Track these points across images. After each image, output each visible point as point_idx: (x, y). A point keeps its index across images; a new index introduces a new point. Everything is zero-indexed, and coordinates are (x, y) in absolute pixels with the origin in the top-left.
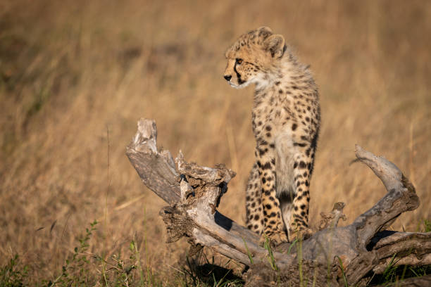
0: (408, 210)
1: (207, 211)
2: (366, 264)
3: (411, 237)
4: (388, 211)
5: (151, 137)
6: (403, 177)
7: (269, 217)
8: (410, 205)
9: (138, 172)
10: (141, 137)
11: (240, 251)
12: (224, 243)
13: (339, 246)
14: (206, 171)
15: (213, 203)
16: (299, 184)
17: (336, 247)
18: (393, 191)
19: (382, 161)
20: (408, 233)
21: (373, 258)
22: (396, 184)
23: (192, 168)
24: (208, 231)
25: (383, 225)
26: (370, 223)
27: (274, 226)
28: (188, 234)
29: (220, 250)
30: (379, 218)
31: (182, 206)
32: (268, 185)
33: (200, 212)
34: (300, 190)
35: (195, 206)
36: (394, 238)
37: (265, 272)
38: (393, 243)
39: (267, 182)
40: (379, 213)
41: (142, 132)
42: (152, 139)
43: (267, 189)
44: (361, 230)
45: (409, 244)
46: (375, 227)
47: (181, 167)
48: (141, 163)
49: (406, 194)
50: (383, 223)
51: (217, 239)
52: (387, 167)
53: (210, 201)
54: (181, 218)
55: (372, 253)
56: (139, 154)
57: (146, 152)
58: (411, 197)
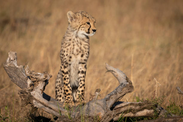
0: (129, 92)
1: (39, 93)
2: (110, 116)
3: (131, 104)
4: (120, 92)
5: (14, 59)
6: (127, 78)
7: (67, 95)
8: (130, 90)
9: (9, 75)
10: (10, 59)
11: (54, 110)
12: (47, 107)
14: (39, 75)
15: (42, 89)
16: (81, 81)
17: (97, 108)
18: (122, 84)
19: (117, 71)
20: (129, 103)
21: (113, 114)
22: (124, 81)
23: (33, 73)
24: (40, 102)
26: (112, 98)
27: (69, 99)
28: (31, 103)
29: (45, 110)
30: (116, 96)
31: (28, 90)
32: (67, 81)
33: (36, 93)
34: (81, 83)
35: (34, 90)
36: (123, 105)
37: (65, 120)
38: (122, 107)
39: (67, 80)
40: (116, 93)
41: (10, 57)
42: (15, 61)
43: (66, 83)
44: (108, 101)
45: (129, 107)
46: (114, 100)
47: (28, 73)
48: (10, 71)
49: (128, 85)
50: (117, 98)
51: (44, 105)
52: (120, 73)
53: (40, 88)
54: (27, 96)
55: (113, 111)
56: (9, 67)
57: (12, 66)
58: (130, 87)
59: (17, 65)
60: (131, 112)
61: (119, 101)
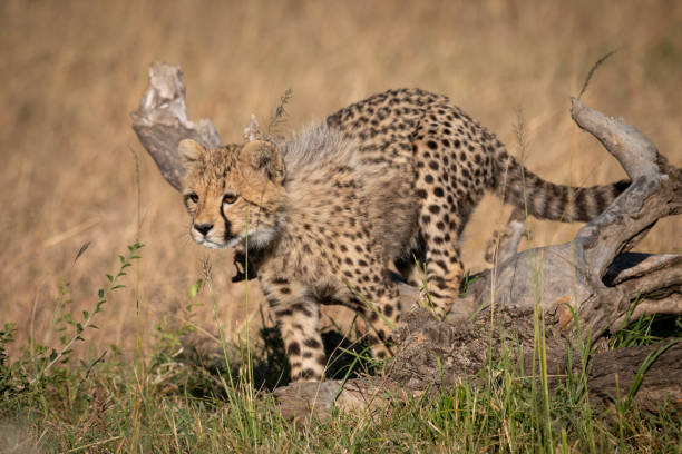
0: (670, 214)
2: (608, 311)
3: (675, 263)
4: (635, 215)
5: (176, 96)
6: (658, 155)
8: (674, 205)
10: (157, 97)
13: (556, 279)
17: (551, 280)
18: (642, 180)
19: (619, 127)
20: (666, 256)
21: (619, 300)
22: (648, 168)
25: (628, 241)
26: (605, 238)
30: (621, 227)
36: (645, 265)
38: (643, 274)
40: (620, 219)
41: (159, 87)
42: (178, 101)
44: (589, 251)
45: (668, 276)
46: (615, 245)
48: (161, 143)
49: (665, 185)
50: (627, 237)
52: (630, 137)
55: (617, 290)
56: (156, 128)
57: (169, 123)
58: (674, 190)
59: (189, 119)
60: (675, 296)
61: (632, 251)
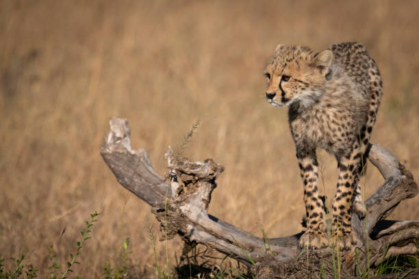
0: (407, 198)
1: (201, 207)
2: (373, 254)
3: (411, 225)
4: (388, 199)
5: (125, 136)
6: (400, 165)
8: (409, 193)
9: (114, 172)
11: (237, 245)
12: (220, 239)
14: (199, 166)
15: (206, 199)
18: (391, 179)
19: (378, 149)
20: (405, 223)
21: (379, 247)
22: (394, 172)
23: (185, 163)
24: (203, 227)
25: (384, 214)
26: (371, 212)
27: (315, 226)
28: (183, 231)
29: (217, 246)
30: (379, 206)
31: (175, 203)
33: (194, 208)
35: (188, 202)
36: (394, 227)
38: (393, 232)
40: (379, 201)
41: (115, 131)
43: (309, 190)
45: (407, 233)
46: (377, 216)
47: (171, 163)
48: (117, 163)
49: (404, 181)
50: (383, 212)
51: (213, 235)
52: (384, 155)
53: (203, 197)
54: (175, 215)
55: (378, 242)
56: (114, 154)
57: (121, 151)
58: (410, 184)
59: (132, 149)
60: (411, 244)
61: (386, 219)
